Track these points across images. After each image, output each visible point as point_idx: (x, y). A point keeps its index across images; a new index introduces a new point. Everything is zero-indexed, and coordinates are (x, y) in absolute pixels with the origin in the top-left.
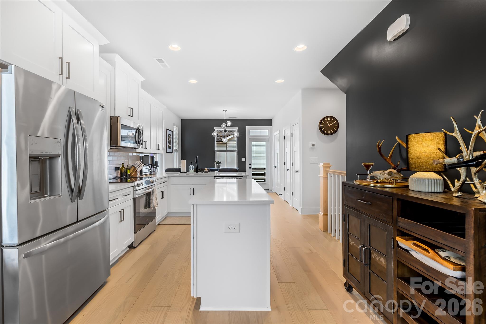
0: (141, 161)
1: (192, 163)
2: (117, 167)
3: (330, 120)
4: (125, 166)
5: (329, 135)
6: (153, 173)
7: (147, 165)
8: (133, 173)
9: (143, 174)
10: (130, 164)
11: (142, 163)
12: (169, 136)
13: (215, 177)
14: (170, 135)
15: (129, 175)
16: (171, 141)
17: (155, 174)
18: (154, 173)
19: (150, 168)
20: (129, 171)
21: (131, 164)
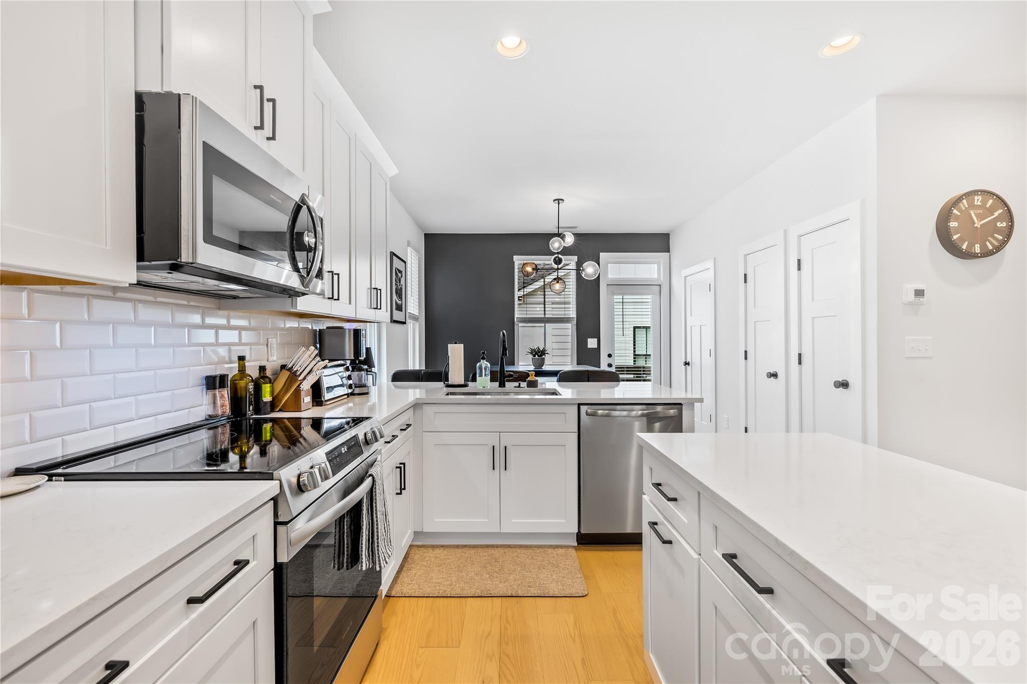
0: (316, 348)
1: (483, 353)
2: (211, 377)
3: (979, 203)
4: (252, 371)
5: (980, 257)
6: (358, 391)
7: (339, 362)
8: (283, 397)
9: (326, 399)
10: (273, 361)
11: (321, 355)
12: (396, 274)
13: (581, 407)
14: (400, 272)
15: (269, 404)
16: (401, 288)
17: (367, 393)
18: (363, 390)
19: (348, 373)
20: (266, 388)
21: (278, 359)
